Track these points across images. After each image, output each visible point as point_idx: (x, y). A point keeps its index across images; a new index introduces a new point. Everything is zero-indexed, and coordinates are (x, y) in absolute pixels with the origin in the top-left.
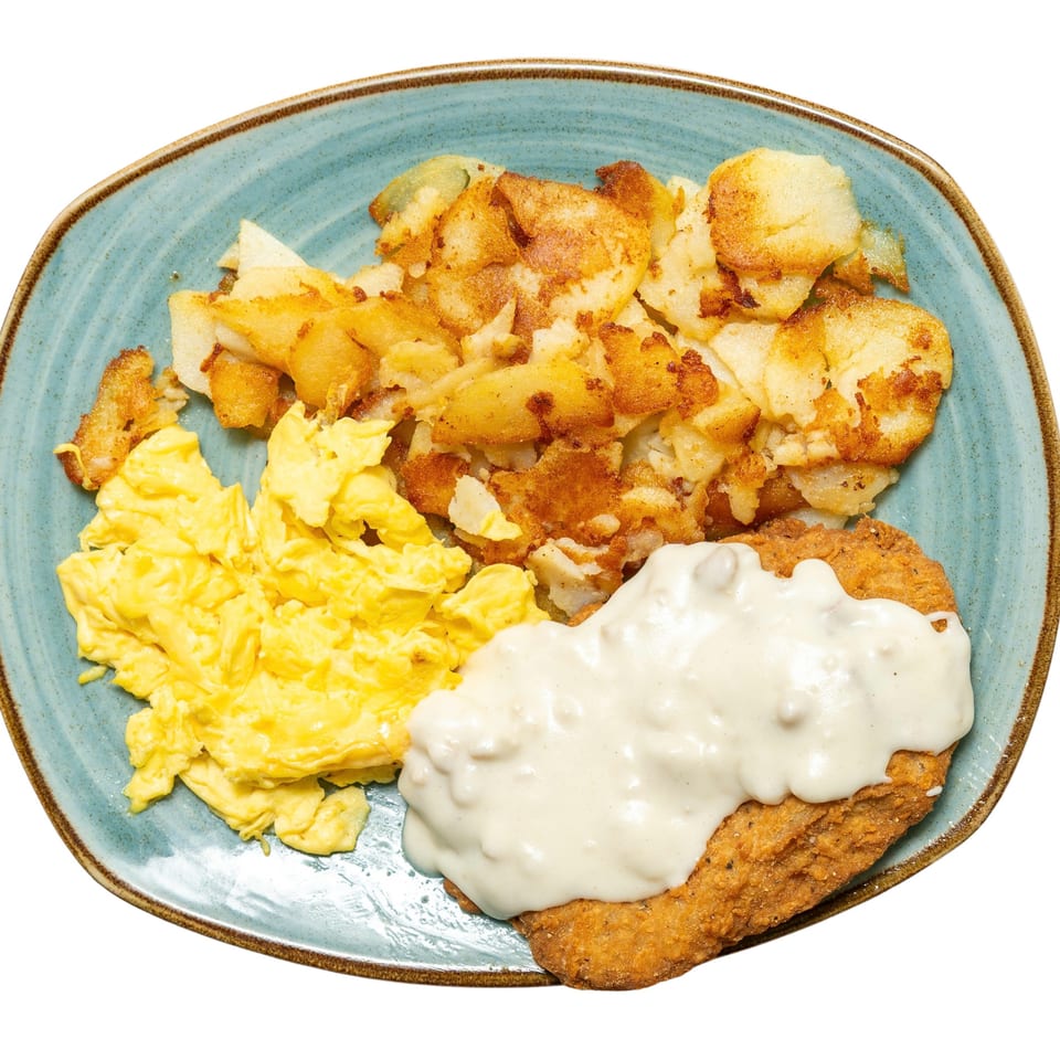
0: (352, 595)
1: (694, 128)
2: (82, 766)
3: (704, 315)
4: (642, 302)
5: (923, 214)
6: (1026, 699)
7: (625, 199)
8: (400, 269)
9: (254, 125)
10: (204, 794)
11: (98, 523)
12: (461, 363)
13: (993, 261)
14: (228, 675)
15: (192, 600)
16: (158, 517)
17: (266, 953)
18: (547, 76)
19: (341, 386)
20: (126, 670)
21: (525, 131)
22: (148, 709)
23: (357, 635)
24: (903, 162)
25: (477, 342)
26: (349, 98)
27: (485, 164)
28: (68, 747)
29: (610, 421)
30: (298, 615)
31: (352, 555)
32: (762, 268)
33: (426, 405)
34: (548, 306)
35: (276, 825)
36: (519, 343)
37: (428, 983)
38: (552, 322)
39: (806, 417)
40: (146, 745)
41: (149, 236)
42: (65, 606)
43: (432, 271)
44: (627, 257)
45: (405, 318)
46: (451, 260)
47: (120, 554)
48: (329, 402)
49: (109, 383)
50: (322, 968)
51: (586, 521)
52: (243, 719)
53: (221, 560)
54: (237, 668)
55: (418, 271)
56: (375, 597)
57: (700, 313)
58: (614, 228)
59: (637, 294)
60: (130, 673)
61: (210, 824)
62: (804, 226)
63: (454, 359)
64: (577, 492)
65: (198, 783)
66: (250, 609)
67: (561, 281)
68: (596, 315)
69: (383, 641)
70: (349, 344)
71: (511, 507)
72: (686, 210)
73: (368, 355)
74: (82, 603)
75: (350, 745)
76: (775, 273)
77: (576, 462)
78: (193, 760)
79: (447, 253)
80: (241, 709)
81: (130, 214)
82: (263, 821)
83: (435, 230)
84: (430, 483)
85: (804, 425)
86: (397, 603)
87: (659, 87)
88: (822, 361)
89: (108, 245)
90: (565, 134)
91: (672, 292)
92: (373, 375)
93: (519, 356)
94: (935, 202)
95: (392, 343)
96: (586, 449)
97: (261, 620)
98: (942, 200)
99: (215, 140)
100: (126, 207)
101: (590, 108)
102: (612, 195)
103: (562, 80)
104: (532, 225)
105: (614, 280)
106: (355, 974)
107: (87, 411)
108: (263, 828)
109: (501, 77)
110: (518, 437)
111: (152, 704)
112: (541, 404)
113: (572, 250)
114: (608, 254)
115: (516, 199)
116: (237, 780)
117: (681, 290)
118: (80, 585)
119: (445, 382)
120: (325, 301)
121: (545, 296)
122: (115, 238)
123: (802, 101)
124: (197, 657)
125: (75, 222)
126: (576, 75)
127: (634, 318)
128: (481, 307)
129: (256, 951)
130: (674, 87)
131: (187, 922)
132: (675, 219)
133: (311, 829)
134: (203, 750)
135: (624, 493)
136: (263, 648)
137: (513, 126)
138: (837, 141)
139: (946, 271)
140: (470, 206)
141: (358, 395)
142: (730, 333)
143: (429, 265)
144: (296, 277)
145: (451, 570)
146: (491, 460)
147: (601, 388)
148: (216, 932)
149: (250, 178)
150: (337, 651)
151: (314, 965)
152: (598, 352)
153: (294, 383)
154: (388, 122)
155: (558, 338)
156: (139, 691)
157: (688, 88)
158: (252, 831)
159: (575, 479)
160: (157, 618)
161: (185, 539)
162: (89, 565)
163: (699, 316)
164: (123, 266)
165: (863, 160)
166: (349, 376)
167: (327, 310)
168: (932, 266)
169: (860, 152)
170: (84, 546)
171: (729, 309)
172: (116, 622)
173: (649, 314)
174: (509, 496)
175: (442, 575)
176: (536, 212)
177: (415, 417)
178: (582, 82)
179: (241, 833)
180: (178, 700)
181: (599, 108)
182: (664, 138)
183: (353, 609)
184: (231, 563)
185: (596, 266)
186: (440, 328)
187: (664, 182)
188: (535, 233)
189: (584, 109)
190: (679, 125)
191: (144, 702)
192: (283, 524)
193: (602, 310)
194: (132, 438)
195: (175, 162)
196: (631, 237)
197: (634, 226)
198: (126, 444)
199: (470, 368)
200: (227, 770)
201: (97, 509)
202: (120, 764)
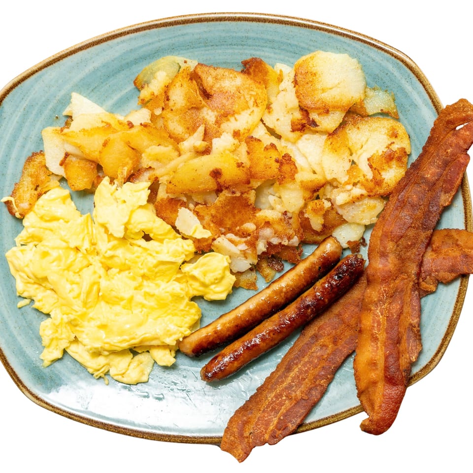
0: (142, 265)
1: (296, 43)
2: (20, 345)
3: (293, 131)
4: (264, 124)
5: (403, 81)
6: (455, 308)
7: (255, 75)
8: (149, 111)
9: (90, 46)
10: (77, 358)
11: (24, 234)
12: (180, 155)
13: (436, 104)
14: (85, 304)
15: (68, 268)
16: (51, 230)
17: (107, 430)
18: (226, 20)
19: (124, 168)
20: (39, 301)
21: (217, 46)
22: (50, 319)
23: (145, 283)
24: (393, 58)
25: (186, 145)
26: (134, 32)
27: (187, 60)
28: (14, 337)
29: (248, 182)
30: (117, 275)
31: (140, 246)
32: (320, 108)
33: (164, 175)
34: (220, 127)
35: (110, 371)
36: (207, 145)
37: (182, 442)
38: (221, 135)
39: (344, 179)
40: (49, 337)
41: (44, 99)
42: (10, 271)
43: (164, 112)
44: (256, 104)
45: (153, 135)
46: (173, 106)
47: (34, 247)
48: (119, 176)
49: (27, 168)
50: (133, 436)
51: (240, 226)
52: (93, 323)
53: (80, 249)
54: (89, 300)
55: (158, 112)
56: (152, 266)
57: (291, 130)
58: (250, 89)
59: (262, 120)
60: (41, 302)
61: (80, 370)
62: (339, 87)
63: (177, 153)
64: (235, 214)
65: (73, 352)
66: (95, 272)
67: (225, 115)
68: (242, 131)
69: (158, 285)
70: (127, 148)
71: (205, 222)
72: (284, 81)
73: (136, 152)
74: (17, 271)
75: (142, 335)
76: (326, 110)
77: (234, 200)
78: (71, 342)
79: (171, 103)
80: (92, 319)
81: (34, 89)
82: (105, 369)
83: (165, 92)
84: (168, 211)
85: (343, 182)
86: (162, 267)
87: (279, 24)
88: (348, 151)
89: (25, 104)
90: (236, 47)
91: (278, 120)
92: (139, 162)
93: (207, 151)
94: (409, 76)
95: (147, 147)
96: (238, 194)
97: (100, 277)
98: (412, 75)
99: (72, 54)
100: (32, 86)
101: (247, 35)
102: (249, 73)
103: (233, 22)
104: (211, 89)
105: (250, 115)
106: (148, 439)
107: (17, 181)
108: (105, 372)
109: (205, 21)
110: (206, 189)
111: (52, 316)
112: (216, 174)
113: (231, 101)
114: (247, 102)
115: (203, 76)
116: (91, 352)
117: (282, 119)
118: (16, 262)
119: (173, 164)
120: (115, 129)
121: (218, 123)
122: (28, 100)
123: (346, 30)
124: (71, 295)
125: (8, 94)
126: (239, 19)
127: (260, 133)
128: (188, 128)
129: (102, 429)
130: (285, 24)
131: (70, 416)
132: (279, 85)
133: (127, 373)
134: (76, 337)
135: (257, 213)
136: (101, 291)
137: (211, 44)
138: (363, 48)
139: (415, 108)
140: (180, 81)
141: (132, 171)
142: (306, 139)
143: (163, 109)
144: (100, 118)
145: (187, 251)
146: (195, 200)
147: (243, 167)
148: (84, 421)
149: (89, 71)
150: (136, 291)
151: (130, 435)
152: (244, 148)
153: (102, 167)
154: (153, 43)
155: (223, 143)
156: (45, 311)
157: (292, 25)
158: (99, 374)
159: (234, 208)
160: (52, 278)
161: (65, 241)
162: (20, 253)
163: (291, 131)
164: (32, 113)
165: (374, 56)
166: (128, 163)
167: (115, 132)
168: (408, 106)
169: (373, 53)
170: (18, 244)
171: (305, 128)
172: (33, 279)
173: (267, 130)
174: (203, 217)
175: (183, 253)
176: (213, 82)
177: (159, 181)
178: (243, 22)
179: (94, 375)
180: (63, 314)
181: (251, 35)
182: (282, 48)
183: (142, 272)
184: (85, 251)
185: (241, 108)
186: (169, 139)
187: (273, 67)
188: (212, 93)
189: (244, 35)
190: (289, 42)
191: (48, 315)
192: (106, 235)
193: (245, 129)
194: (38, 194)
195: (54, 64)
196: (257, 94)
197: (259, 88)
198: (36, 196)
199: (184, 157)
200: (86, 347)
201: (24, 227)
202: (38, 344)
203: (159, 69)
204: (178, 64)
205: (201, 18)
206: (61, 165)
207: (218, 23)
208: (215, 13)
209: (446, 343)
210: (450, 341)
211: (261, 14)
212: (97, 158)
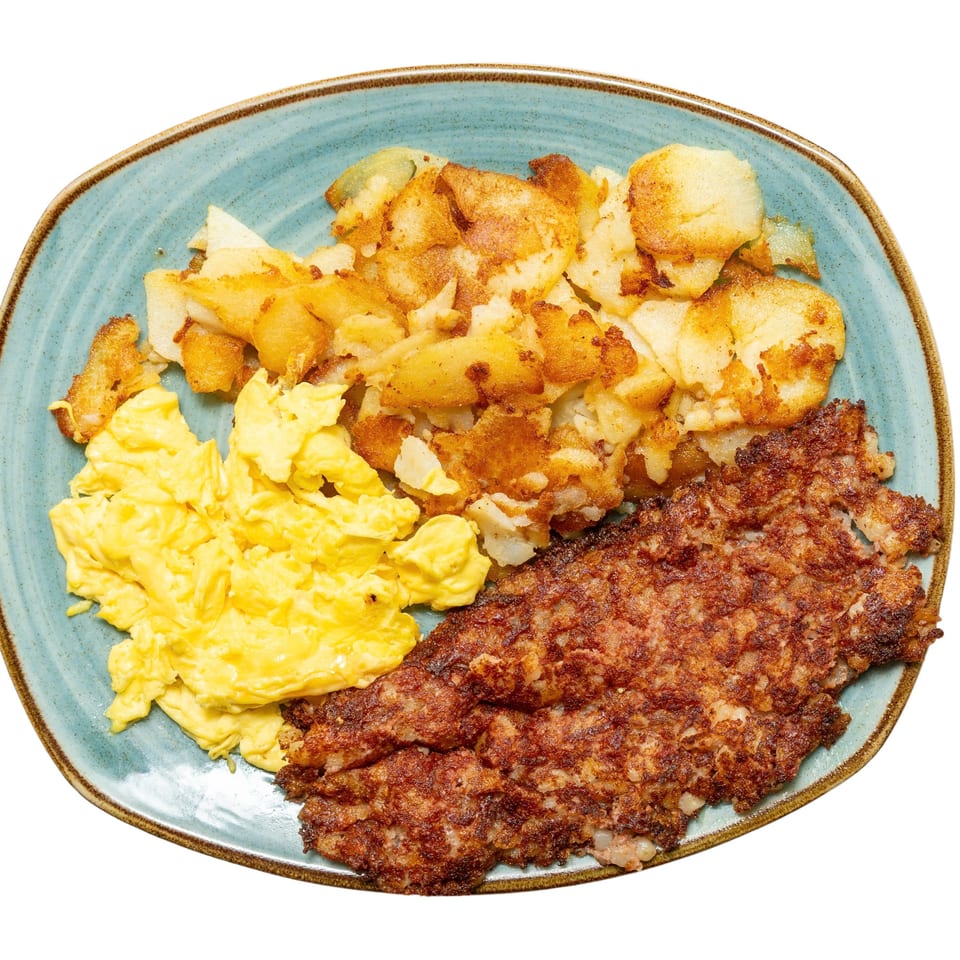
0: (313, 541)
1: (628, 128)
2: (69, 690)
3: (624, 293)
4: (569, 281)
5: (831, 209)
7: (555, 188)
8: (351, 249)
9: (234, 118)
10: (177, 717)
11: (86, 473)
12: (407, 335)
14: (201, 612)
15: (169, 543)
16: (141, 468)
17: (231, 861)
18: (497, 79)
19: (300, 355)
20: (110, 604)
21: (476, 128)
22: (129, 640)
23: (317, 577)
24: (814, 163)
25: (422, 316)
26: (319, 95)
27: (430, 156)
28: (56, 673)
29: (540, 389)
30: (265, 558)
31: (312, 506)
32: (677, 252)
33: (376, 372)
34: (486, 284)
35: (241, 746)
36: (460, 317)
38: (489, 299)
39: (714, 385)
40: (126, 673)
41: (138, 216)
42: (56, 546)
43: (382, 251)
44: (558, 242)
45: (357, 294)
46: (399, 242)
47: (106, 500)
48: (289, 370)
49: (99, 347)
50: (280, 875)
51: (517, 478)
52: (214, 651)
53: (196, 508)
54: (209, 606)
55: (369, 251)
56: (333, 543)
57: (621, 292)
58: (545, 215)
59: (565, 274)
60: (113, 607)
61: (183, 744)
62: (714, 213)
63: (401, 331)
64: (510, 452)
65: (172, 707)
66: (221, 553)
67: (498, 262)
68: (529, 293)
69: (341, 582)
70: (307, 317)
71: (451, 465)
72: (609, 199)
73: (324, 326)
74: (71, 544)
75: (309, 675)
76: (689, 257)
77: (509, 425)
78: (168, 687)
79: (395, 236)
80: (212, 642)
81: (121, 196)
82: (229, 743)
83: (385, 214)
84: (378, 442)
85: (713, 393)
86: (353, 548)
87: (597, 91)
88: (729, 336)
89: (101, 224)
90: (512, 131)
91: (595, 273)
92: (328, 344)
93: (459, 329)
94: (842, 200)
95: (346, 316)
96: (519, 414)
97: (231, 562)
98: (849, 197)
100: (117, 190)
101: (534, 109)
102: (544, 185)
103: (511, 83)
104: (472, 211)
105: (545, 262)
106: (309, 881)
107: (79, 372)
108: (229, 748)
109: (456, 80)
110: (457, 402)
111: (133, 635)
112: (478, 373)
113: (508, 234)
114: (540, 238)
115: (458, 187)
116: (208, 705)
117: (604, 271)
118: (70, 527)
119: (393, 351)
120: (285, 279)
121: (483, 275)
122: (107, 217)
124: (174, 595)
125: (71, 202)
126: (522, 79)
127: (563, 296)
128: (426, 285)
130: (611, 91)
131: (160, 832)
132: (599, 206)
133: (271, 751)
134: (178, 678)
135: (552, 453)
136: (233, 587)
137: (465, 124)
138: (755, 143)
139: (851, 261)
140: (416, 194)
141: (315, 362)
142: (648, 309)
143: (379, 246)
144: (260, 256)
145: (402, 519)
146: (433, 422)
147: (533, 360)
149: (229, 166)
150: (299, 591)
151: (273, 872)
152: (530, 327)
153: (257, 352)
154: (354, 117)
155: (492, 315)
156: (120, 624)
157: (623, 93)
158: (220, 751)
159: (509, 440)
160: (138, 559)
161: (165, 489)
162: (78, 510)
163: (621, 295)
164: (113, 243)
165: (779, 160)
166: (307, 346)
167: (286, 286)
168: (838, 257)
169: (776, 153)
170: (74, 493)
171: (647, 289)
172: (101, 562)
173: (576, 293)
174: (449, 454)
175: (394, 523)
176: (476, 199)
177: (365, 383)
178: (528, 85)
179: (210, 753)
180: (156, 632)
181: (543, 108)
182: (601, 136)
183: (313, 554)
184: (205, 511)
185: (529, 249)
186: (388, 303)
187: (589, 173)
188: (474, 218)
189: (529, 109)
190: (614, 125)
191: (125, 633)
192: (250, 479)
193: (534, 289)
194: (118, 397)
195: (162, 150)
196: (560, 223)
197: (564, 213)
198: (113, 402)
199: (416, 338)
200: (198, 696)
201: (86, 460)
202: (103, 689)
203: (374, 172)
204: (412, 162)
205: (449, 74)
206: (177, 340)
207: (481, 83)
208: (477, 65)
209: (895, 713)
210: (903, 708)
211: (564, 70)
212: (248, 334)
